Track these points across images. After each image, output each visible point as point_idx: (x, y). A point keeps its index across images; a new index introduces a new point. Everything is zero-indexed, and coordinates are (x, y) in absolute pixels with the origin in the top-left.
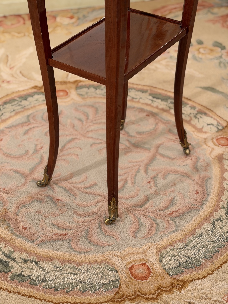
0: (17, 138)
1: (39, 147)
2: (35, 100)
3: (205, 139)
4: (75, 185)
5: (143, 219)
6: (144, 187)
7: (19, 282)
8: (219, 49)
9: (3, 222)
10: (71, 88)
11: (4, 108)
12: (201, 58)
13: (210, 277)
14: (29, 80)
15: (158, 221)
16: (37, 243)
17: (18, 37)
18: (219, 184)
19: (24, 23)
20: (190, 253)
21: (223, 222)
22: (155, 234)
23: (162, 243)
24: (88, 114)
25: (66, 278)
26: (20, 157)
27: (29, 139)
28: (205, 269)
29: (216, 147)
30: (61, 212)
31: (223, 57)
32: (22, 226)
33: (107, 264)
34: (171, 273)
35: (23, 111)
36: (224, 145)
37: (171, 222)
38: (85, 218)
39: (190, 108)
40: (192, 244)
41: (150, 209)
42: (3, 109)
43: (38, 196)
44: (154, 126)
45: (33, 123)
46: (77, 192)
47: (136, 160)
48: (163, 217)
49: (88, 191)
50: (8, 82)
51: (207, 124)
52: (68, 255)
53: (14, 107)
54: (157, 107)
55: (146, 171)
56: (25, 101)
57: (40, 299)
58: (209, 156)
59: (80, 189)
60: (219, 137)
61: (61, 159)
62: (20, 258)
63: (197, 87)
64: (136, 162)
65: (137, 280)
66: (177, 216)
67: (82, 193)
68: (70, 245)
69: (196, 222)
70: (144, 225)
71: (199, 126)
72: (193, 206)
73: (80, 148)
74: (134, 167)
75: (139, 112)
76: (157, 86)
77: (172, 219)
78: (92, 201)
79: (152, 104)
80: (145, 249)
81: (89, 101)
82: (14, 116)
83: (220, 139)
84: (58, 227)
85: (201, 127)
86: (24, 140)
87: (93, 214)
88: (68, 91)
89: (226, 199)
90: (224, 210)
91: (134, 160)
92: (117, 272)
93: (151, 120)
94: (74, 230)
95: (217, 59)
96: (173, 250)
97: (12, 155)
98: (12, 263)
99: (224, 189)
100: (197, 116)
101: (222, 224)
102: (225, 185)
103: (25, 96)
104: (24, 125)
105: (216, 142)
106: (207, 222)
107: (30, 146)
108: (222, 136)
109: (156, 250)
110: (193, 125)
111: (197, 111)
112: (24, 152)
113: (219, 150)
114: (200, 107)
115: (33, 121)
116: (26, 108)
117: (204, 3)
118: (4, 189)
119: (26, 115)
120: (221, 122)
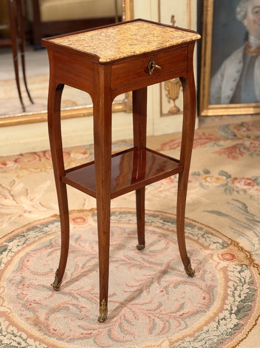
0: (42, 259)
2: (56, 227)
3: (212, 255)
4: (97, 295)
5: (157, 320)
6: (157, 295)
8: (225, 178)
9: (36, 326)
10: (88, 215)
11: (28, 235)
12: (208, 186)
14: (49, 210)
15: (170, 321)
16: (66, 341)
17: (35, 172)
18: (223, 291)
19: (40, 160)
20: (198, 345)
21: (226, 321)
22: (168, 331)
23: (174, 338)
26: (46, 274)
27: (52, 259)
29: (221, 261)
30: (86, 317)
31: (229, 184)
32: (53, 329)
35: (45, 237)
36: (229, 259)
37: (182, 322)
39: (197, 230)
40: (200, 338)
41: (163, 312)
42: (27, 235)
43: (64, 305)
44: (165, 245)
45: (55, 246)
47: (149, 274)
48: (175, 318)
50: (30, 212)
51: (214, 242)
53: (37, 233)
54: (168, 229)
55: (159, 283)
56: (46, 228)
58: (215, 269)
60: (224, 253)
61: (82, 275)
63: (205, 211)
66: (187, 317)
68: (95, 342)
69: (203, 321)
70: (158, 325)
72: (200, 309)
74: (148, 280)
75: (151, 234)
76: (167, 212)
77: (182, 319)
78: (112, 308)
79: (163, 227)
80: (160, 343)
82: (37, 241)
83: (225, 255)
84: (83, 328)
85: (208, 245)
86: (49, 260)
87: (113, 317)
88: (85, 218)
89: (230, 303)
90: (228, 311)
91: (147, 274)
93: (163, 241)
94: (97, 330)
95: (223, 186)
96: (183, 343)
97: (39, 273)
99: (228, 295)
100: (204, 236)
101: (226, 322)
102: (229, 292)
103: (46, 223)
104: (48, 248)
105: (221, 257)
106: (213, 321)
107: (54, 265)
108: (227, 252)
109: (169, 343)
110: (201, 243)
111: (204, 232)
112: (49, 270)
113: (224, 264)
114: (207, 228)
115: (55, 244)
116: (48, 233)
117: (211, 137)
118: (34, 300)
119: (48, 239)
120: (226, 240)
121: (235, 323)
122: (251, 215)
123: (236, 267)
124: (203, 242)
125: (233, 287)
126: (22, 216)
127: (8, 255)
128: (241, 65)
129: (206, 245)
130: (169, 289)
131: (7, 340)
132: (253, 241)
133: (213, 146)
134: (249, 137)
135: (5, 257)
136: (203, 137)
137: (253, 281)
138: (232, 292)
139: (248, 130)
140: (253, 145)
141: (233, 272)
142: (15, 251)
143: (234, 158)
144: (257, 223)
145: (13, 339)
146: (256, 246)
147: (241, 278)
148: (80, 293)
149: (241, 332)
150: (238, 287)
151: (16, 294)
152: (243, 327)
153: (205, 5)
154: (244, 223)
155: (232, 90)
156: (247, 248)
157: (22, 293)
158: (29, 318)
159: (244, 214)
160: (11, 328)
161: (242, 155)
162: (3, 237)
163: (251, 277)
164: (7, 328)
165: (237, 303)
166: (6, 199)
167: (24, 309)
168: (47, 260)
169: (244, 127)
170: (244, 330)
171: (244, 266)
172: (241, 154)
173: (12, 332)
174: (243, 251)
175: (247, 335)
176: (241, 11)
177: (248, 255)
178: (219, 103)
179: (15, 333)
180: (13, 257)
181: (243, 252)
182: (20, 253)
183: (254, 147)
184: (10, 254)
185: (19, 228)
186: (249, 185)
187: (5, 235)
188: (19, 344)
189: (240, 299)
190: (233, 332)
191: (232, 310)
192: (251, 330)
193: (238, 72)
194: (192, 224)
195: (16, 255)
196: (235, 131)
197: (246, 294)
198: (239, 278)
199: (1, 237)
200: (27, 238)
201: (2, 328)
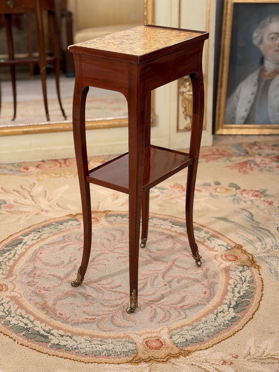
0: (54, 252)
1: (73, 258)
2: (70, 225)
3: (216, 256)
4: (103, 286)
5: (158, 310)
6: (160, 288)
7: (57, 349)
8: (234, 189)
9: (43, 310)
10: (101, 216)
11: (43, 231)
12: (217, 196)
13: (210, 349)
14: (65, 210)
15: (171, 311)
16: (71, 324)
17: (54, 177)
18: (224, 287)
19: (60, 167)
20: (195, 333)
21: (225, 313)
22: (168, 320)
23: (173, 326)
24: (115, 236)
25: (94, 347)
26: (57, 265)
27: (64, 253)
28: (207, 343)
29: (224, 262)
30: (91, 304)
31: (237, 195)
32: (59, 313)
33: (127, 339)
34: (179, 346)
35: (59, 233)
36: (231, 260)
37: (182, 313)
38: (110, 308)
39: (204, 233)
40: (197, 328)
41: (165, 304)
42: (42, 231)
43: (72, 293)
44: (172, 245)
45: (68, 242)
46: (104, 290)
47: (155, 270)
48: (175, 309)
49: (114, 290)
50: (46, 211)
51: (218, 245)
52: (96, 332)
53: (51, 230)
54: (175, 232)
55: (163, 277)
56: (61, 226)
57: (73, 360)
58: (218, 268)
59: (107, 289)
60: (227, 255)
61: (91, 268)
62: (58, 334)
63: (212, 217)
64: (155, 271)
65: (151, 349)
66: (187, 309)
67: (109, 292)
68: (98, 326)
69: (202, 313)
70: (159, 314)
71: (211, 246)
72: (201, 302)
73: (108, 260)
74: (153, 274)
75: (160, 235)
76: (177, 216)
77: (182, 310)
78: (117, 297)
79: (172, 229)
80: (159, 330)
81: (116, 226)
82: (52, 236)
83: (229, 256)
84: (88, 314)
85: (213, 247)
86: (61, 254)
87: (117, 306)
88: (98, 218)
89: (229, 298)
90: (227, 305)
91: (153, 270)
92: (135, 344)
93: (170, 241)
94: (101, 317)
95: (231, 197)
96: (182, 331)
97: (50, 264)
98: (51, 337)
99: (228, 291)
100: (209, 238)
101: (224, 315)
102: (229, 289)
103: (61, 221)
104: (60, 242)
105: (224, 258)
106: (212, 313)
107: (65, 258)
108: (231, 254)
109: (168, 331)
110: (206, 245)
111: (210, 235)
112: (60, 262)
113: (226, 264)
114: (213, 232)
115: (68, 240)
116: (62, 230)
117: (224, 153)
118: (44, 288)
119: (62, 235)
120: (230, 244)
121: (233, 316)
122: (256, 223)
123: (238, 267)
124: (208, 244)
125: (233, 284)
126: (39, 214)
127: (22, 247)
128: (256, 87)
129: (210, 247)
130: (172, 283)
131: (16, 321)
132: (256, 246)
133: (226, 161)
134: (260, 155)
135: (20, 249)
136: (216, 153)
137: (253, 280)
138: (232, 289)
139: (260, 148)
140: (263, 162)
141: (235, 271)
142: (30, 244)
143: (245, 172)
144: (261, 230)
145: (20, 321)
146: (258, 249)
147: (242, 277)
148: (87, 283)
149: (237, 324)
150: (238, 285)
151: (27, 281)
152: (239, 320)
153: (224, 29)
154: (249, 229)
155: (246, 111)
156: (249, 252)
157: (33, 281)
158: (37, 303)
159: (250, 222)
160: (20, 311)
161: (252, 170)
162: (20, 232)
163: (251, 277)
164: (16, 311)
165: (236, 299)
166: (25, 198)
167: (34, 295)
168: (59, 253)
169: (257, 146)
170: (241, 322)
171: (245, 267)
172: (252, 169)
173: (20, 314)
174: (246, 253)
175: (243, 327)
176: (257, 36)
177: (251, 257)
178: (233, 123)
179: (23, 315)
180: (28, 249)
181: (246, 254)
182: (34, 246)
183: (264, 164)
184: (25, 246)
185: (36, 225)
186: (257, 197)
187: (22, 230)
188: (26, 324)
189: (239, 295)
190: (230, 323)
191: (231, 304)
192: (247, 322)
193: (253, 94)
194: (199, 228)
195: (30, 248)
196: (248, 149)
197: (245, 291)
198: (239, 276)
199: (17, 232)
200: (42, 233)
201: (11, 311)
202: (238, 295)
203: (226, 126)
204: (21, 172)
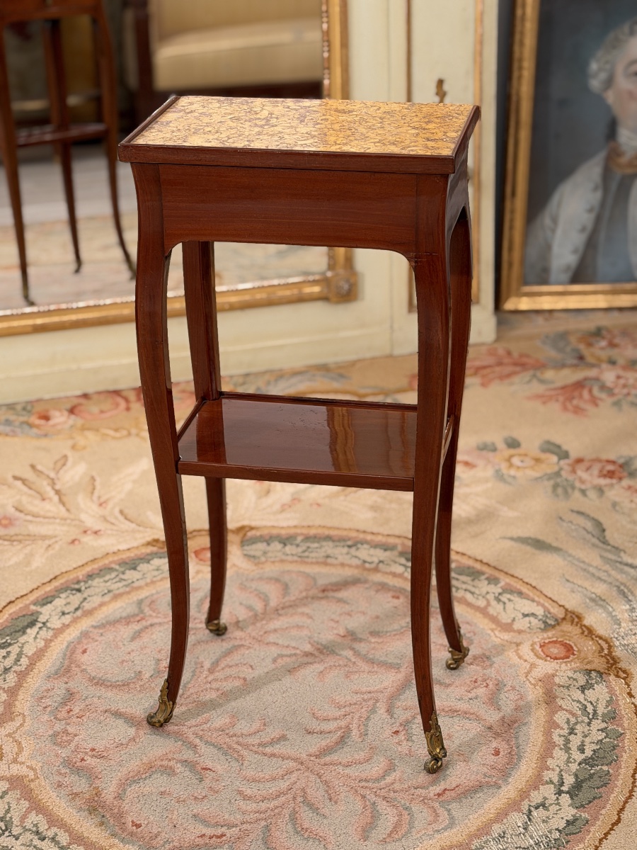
0: (117, 647)
2: (154, 570)
3: (518, 645)
4: (241, 739)
5: (382, 806)
6: (384, 743)
8: (554, 459)
9: (92, 814)
10: (231, 542)
11: (89, 587)
12: (514, 477)
14: (141, 529)
15: (413, 809)
17: (114, 438)
18: (543, 735)
19: (128, 409)
21: (548, 811)
22: (407, 833)
24: (267, 596)
26: (124, 685)
27: (142, 649)
29: (540, 662)
30: (212, 793)
31: (563, 473)
32: (133, 822)
35: (128, 593)
36: (558, 656)
37: (441, 811)
38: (261, 803)
39: (486, 582)
41: (397, 786)
42: (86, 588)
43: (163, 763)
44: (408, 619)
45: (151, 616)
46: (245, 753)
47: (368, 689)
48: (424, 800)
49: (268, 750)
50: (96, 533)
51: (523, 614)
53: (109, 584)
55: (390, 711)
56: (132, 571)
58: (525, 680)
59: (251, 747)
60: (547, 641)
61: (211, 688)
63: (505, 538)
64: (370, 692)
66: (454, 799)
67: (256, 756)
69: (492, 811)
70: (383, 817)
71: (505, 618)
72: (487, 779)
73: (251, 666)
74: (364, 703)
75: (377, 591)
77: (442, 804)
78: (276, 772)
81: (270, 569)
82: (110, 602)
83: (550, 646)
84: (205, 822)
85: (509, 621)
86: (133, 651)
87: (278, 796)
89: (557, 766)
90: (553, 786)
91: (364, 689)
93: (403, 607)
94: (238, 828)
95: (549, 479)
97: (109, 681)
99: (554, 745)
100: (500, 597)
101: (546, 813)
102: (556, 738)
103: (133, 560)
104: (132, 620)
105: (540, 650)
106: (515, 810)
107: (144, 663)
108: (555, 639)
110: (492, 615)
111: (501, 588)
112: (133, 675)
113: (546, 667)
114: (509, 580)
115: (151, 612)
116: (135, 585)
117: (525, 360)
118: (93, 750)
119: (135, 599)
120: (552, 610)
121: (570, 818)
122: (613, 549)
123: (575, 677)
124: (499, 613)
125: (566, 726)
126: (76, 542)
127: (38, 636)
128: (599, 194)
129: (504, 621)
130: (414, 726)
131: (22, 847)
132: (617, 614)
133: (529, 382)
134: (612, 362)
135: (31, 640)
136: (506, 360)
137: (615, 712)
138: (563, 738)
139: (612, 345)
140: (622, 381)
141: (568, 688)
142: (56, 627)
143: (578, 411)
144: (626, 569)
145: (35, 846)
146: (623, 625)
147: (585, 703)
148: (201, 733)
149: (582, 840)
150: (578, 727)
151: (51, 732)
152: (586, 828)
153: (516, 55)
154: (596, 567)
155: (575, 251)
156: (601, 631)
157: (66, 732)
158: (76, 794)
159: (597, 547)
160: (33, 818)
161: (596, 405)
162: (31, 592)
163: (609, 702)
164: (23, 818)
165: (574, 767)
166: (44, 500)
167: (68, 770)
168: (130, 650)
169: (603, 338)
170: (591, 835)
171: (594, 674)
172: (594, 401)
173: (34, 829)
174: (594, 636)
175: (596, 848)
176: (600, 70)
177: (605, 646)
178: (544, 281)
179: (41, 829)
180: (51, 641)
181: (593, 639)
182: (68, 631)
183: (625, 386)
184: (43, 633)
185: (70, 571)
186: (611, 477)
187: (36, 587)
189: (583, 756)
190: (564, 838)
191: (562, 784)
192: (606, 834)
193: (590, 210)
194: (473, 568)
195: (56, 638)
196: (582, 347)
197: (597, 743)
198: (580, 702)
199: (25, 592)
200: (85, 595)
201: (11, 818)
202: (579, 757)
203: (527, 289)
204: (31, 426)
